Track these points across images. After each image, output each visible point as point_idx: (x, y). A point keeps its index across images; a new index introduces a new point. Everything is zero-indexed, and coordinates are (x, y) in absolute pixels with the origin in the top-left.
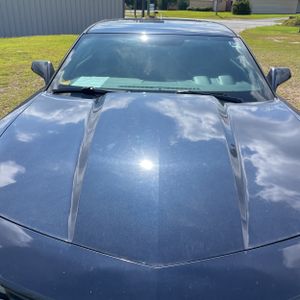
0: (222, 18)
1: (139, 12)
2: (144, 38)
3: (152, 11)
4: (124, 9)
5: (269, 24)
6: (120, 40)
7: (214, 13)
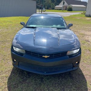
0: (64, 12)
1: (40, 10)
2: (42, 17)
3: (44, 10)
4: (36, 9)
5: (77, 14)
6: (37, 18)
7: (62, 11)
